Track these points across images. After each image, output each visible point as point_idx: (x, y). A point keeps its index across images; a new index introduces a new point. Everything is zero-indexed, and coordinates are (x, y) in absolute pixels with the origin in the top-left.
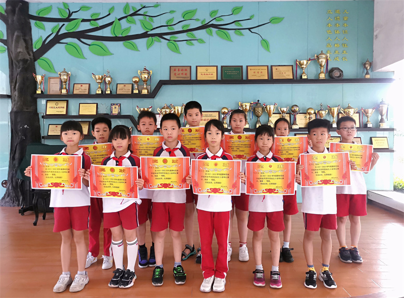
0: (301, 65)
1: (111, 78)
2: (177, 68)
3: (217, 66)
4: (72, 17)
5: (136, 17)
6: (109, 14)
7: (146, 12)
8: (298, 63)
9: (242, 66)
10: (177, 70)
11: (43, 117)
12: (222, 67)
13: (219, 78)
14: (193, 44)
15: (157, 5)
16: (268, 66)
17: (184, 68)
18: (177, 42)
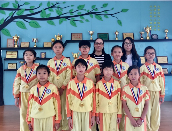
4: (20, 8)
5: (53, 9)
6: (40, 7)
7: (59, 6)
9: (108, 33)
10: (75, 35)
11: (4, 59)
12: (98, 33)
14: (83, 22)
15: (64, 3)
17: (79, 34)
18: (75, 21)
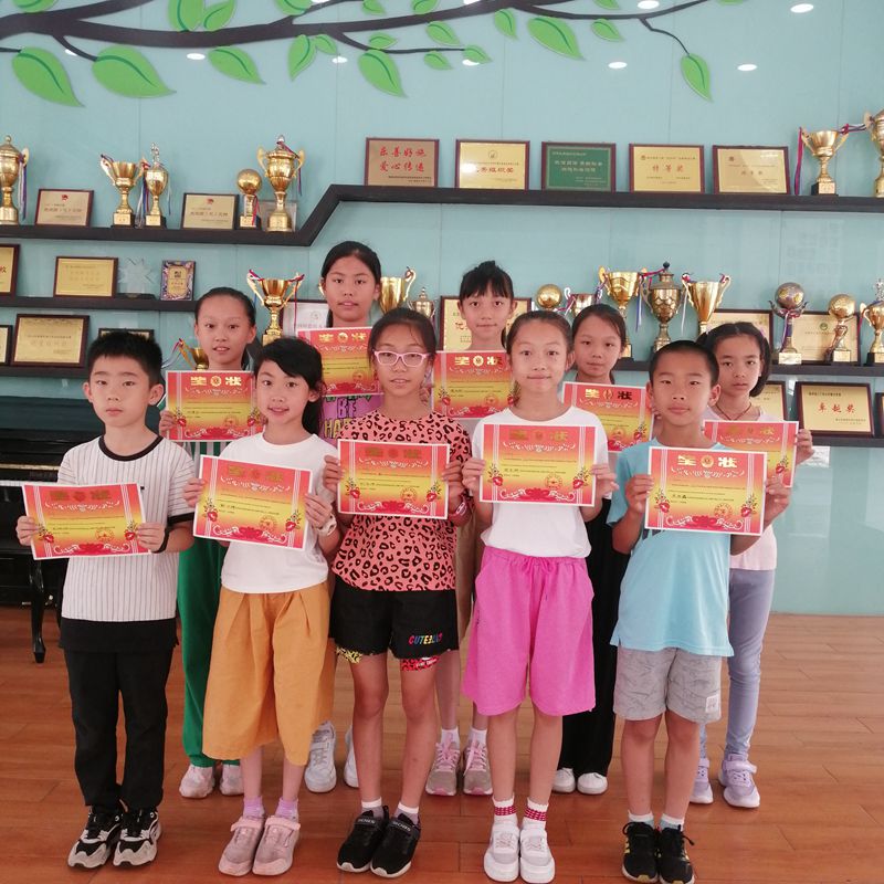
0: (816, 145)
1: (166, 175)
2: (391, 147)
3: (528, 144)
8: (805, 139)
9: (613, 147)
10: (391, 151)
12: (545, 145)
13: (535, 185)
14: (446, 65)
16: (702, 148)
17: (415, 147)
18: (393, 56)
